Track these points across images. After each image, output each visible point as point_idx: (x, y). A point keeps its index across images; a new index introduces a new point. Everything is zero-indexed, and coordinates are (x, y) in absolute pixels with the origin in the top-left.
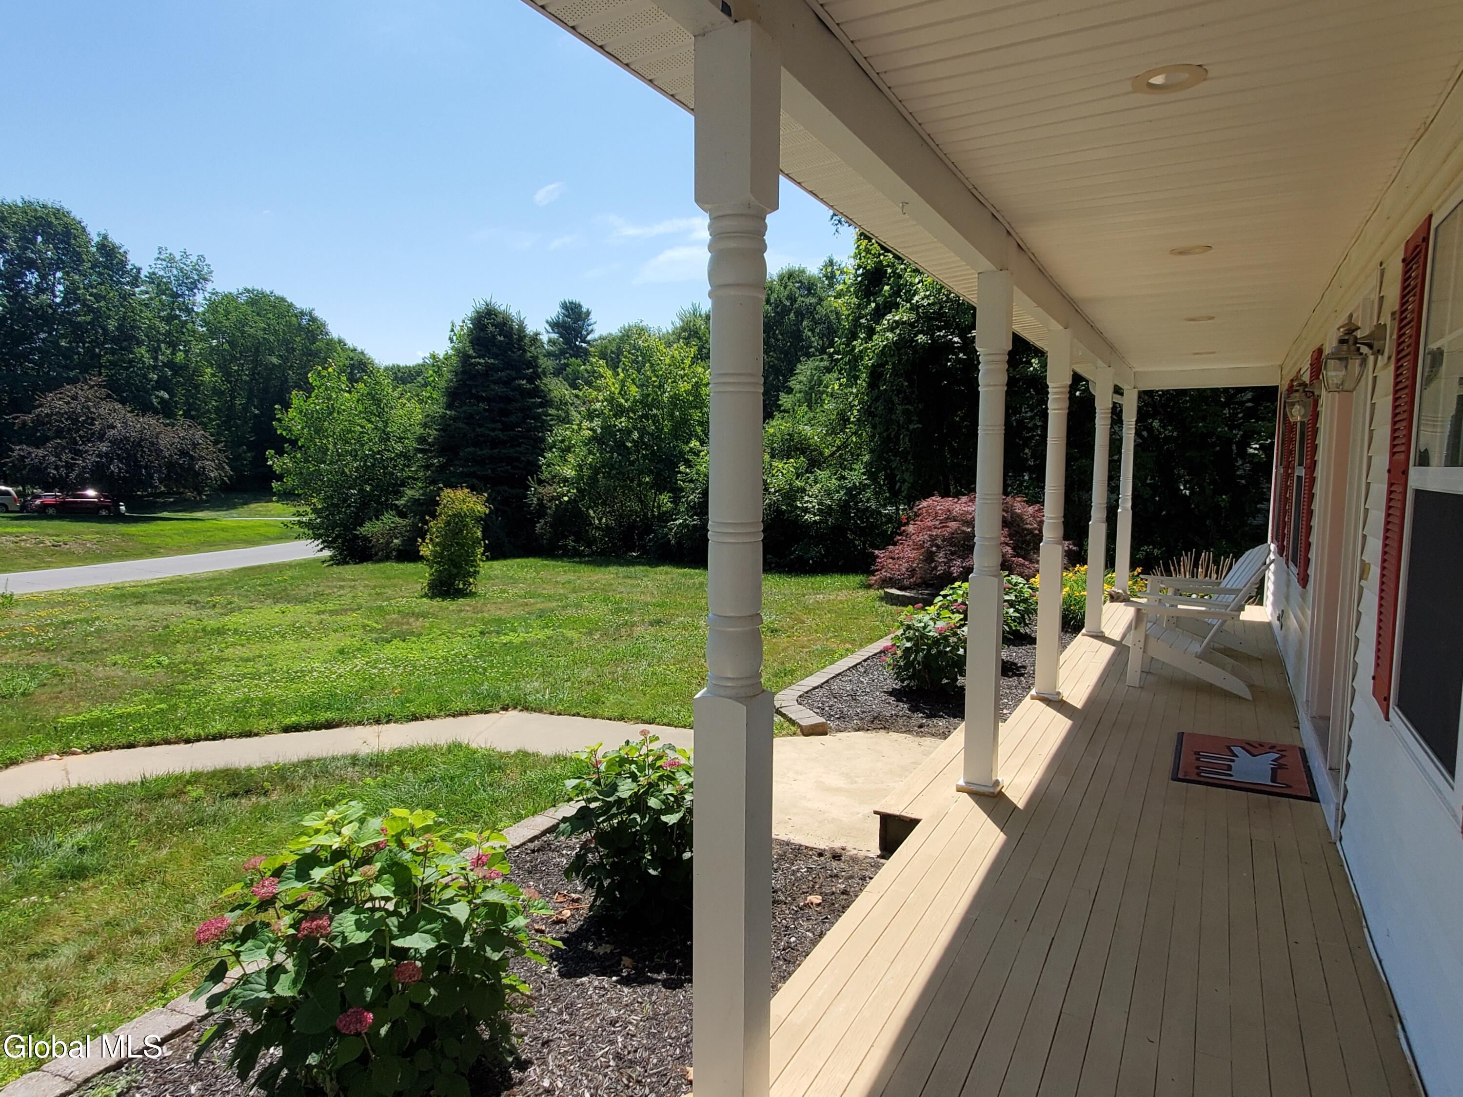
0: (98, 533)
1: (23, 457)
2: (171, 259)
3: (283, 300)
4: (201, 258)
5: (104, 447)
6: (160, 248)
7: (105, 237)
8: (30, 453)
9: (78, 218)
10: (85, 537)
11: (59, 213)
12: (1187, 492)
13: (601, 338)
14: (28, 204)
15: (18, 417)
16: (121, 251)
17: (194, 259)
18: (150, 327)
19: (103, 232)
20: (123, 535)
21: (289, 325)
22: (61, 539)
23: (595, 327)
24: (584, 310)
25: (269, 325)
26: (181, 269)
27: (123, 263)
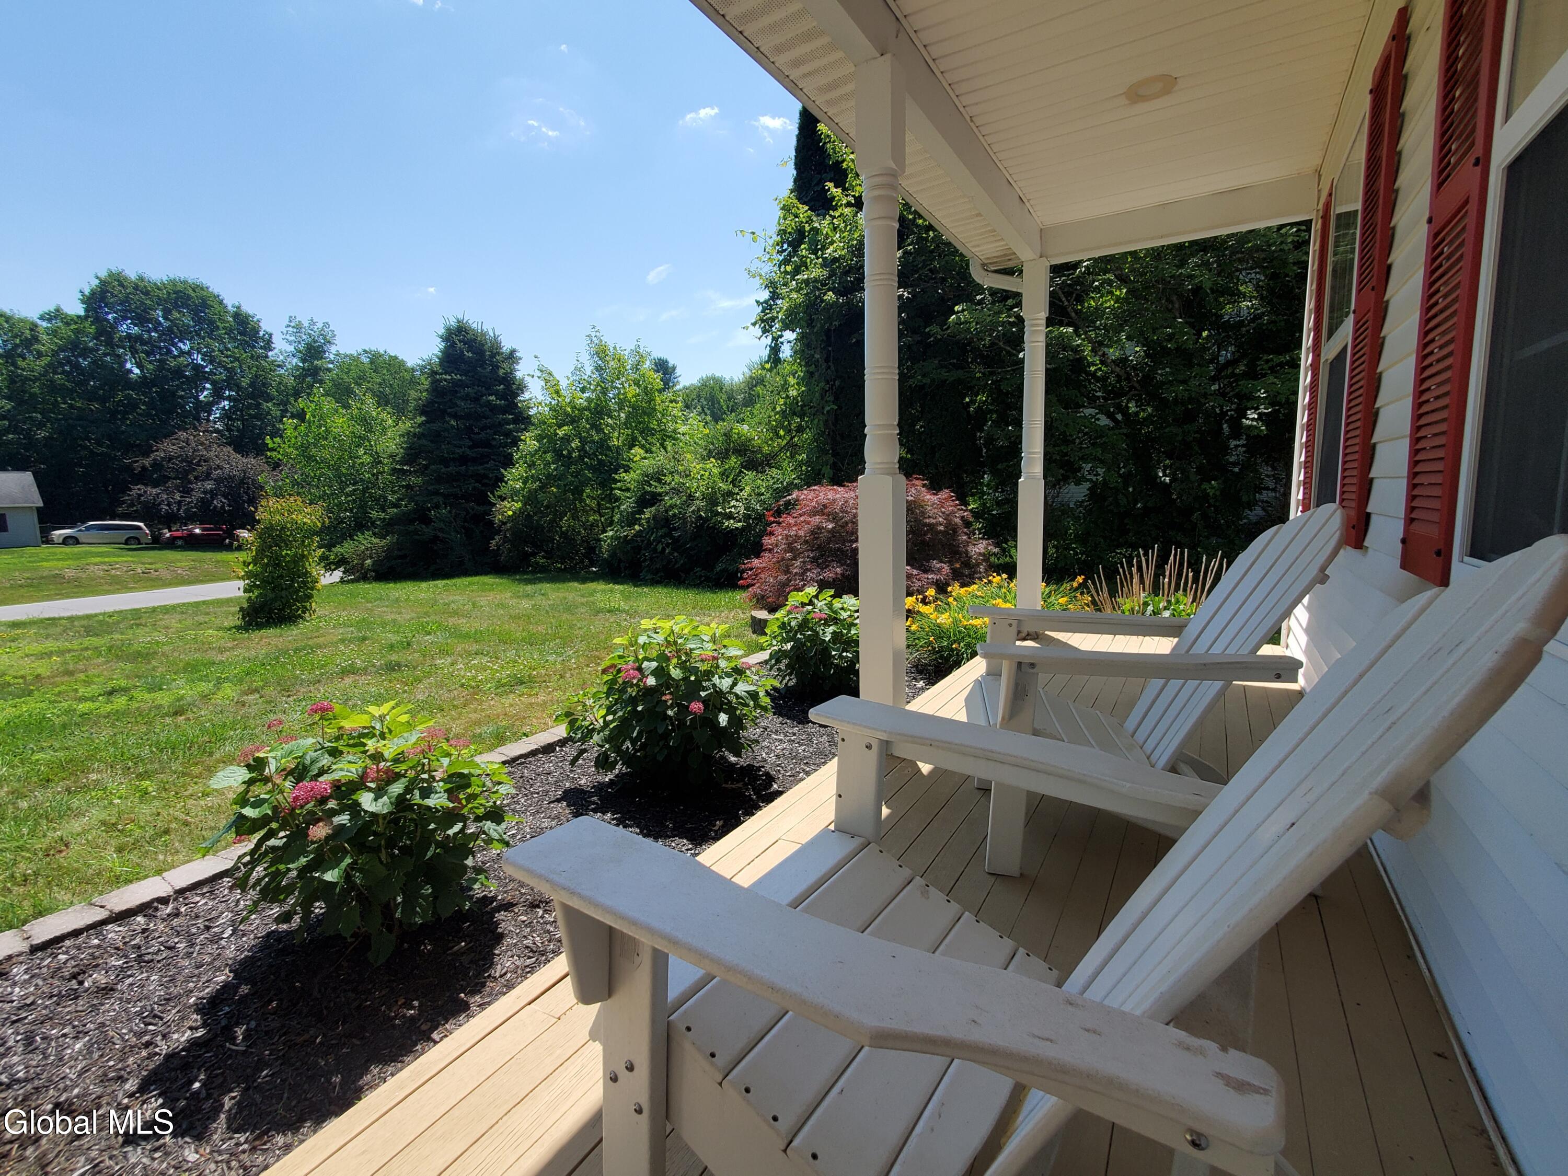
0: (193, 560)
1: (140, 495)
2: (299, 327)
3: (396, 358)
4: (326, 325)
5: (209, 485)
6: (290, 317)
7: (239, 308)
8: (145, 492)
9: (216, 292)
10: (179, 564)
11: (197, 288)
12: (1167, 479)
13: (685, 388)
14: (173, 282)
15: (137, 461)
16: (255, 319)
17: (320, 325)
18: (280, 383)
19: (237, 304)
20: (218, 562)
21: (403, 379)
22: (153, 566)
23: (679, 379)
24: (670, 365)
25: (384, 380)
26: (309, 334)
27: (256, 331)
